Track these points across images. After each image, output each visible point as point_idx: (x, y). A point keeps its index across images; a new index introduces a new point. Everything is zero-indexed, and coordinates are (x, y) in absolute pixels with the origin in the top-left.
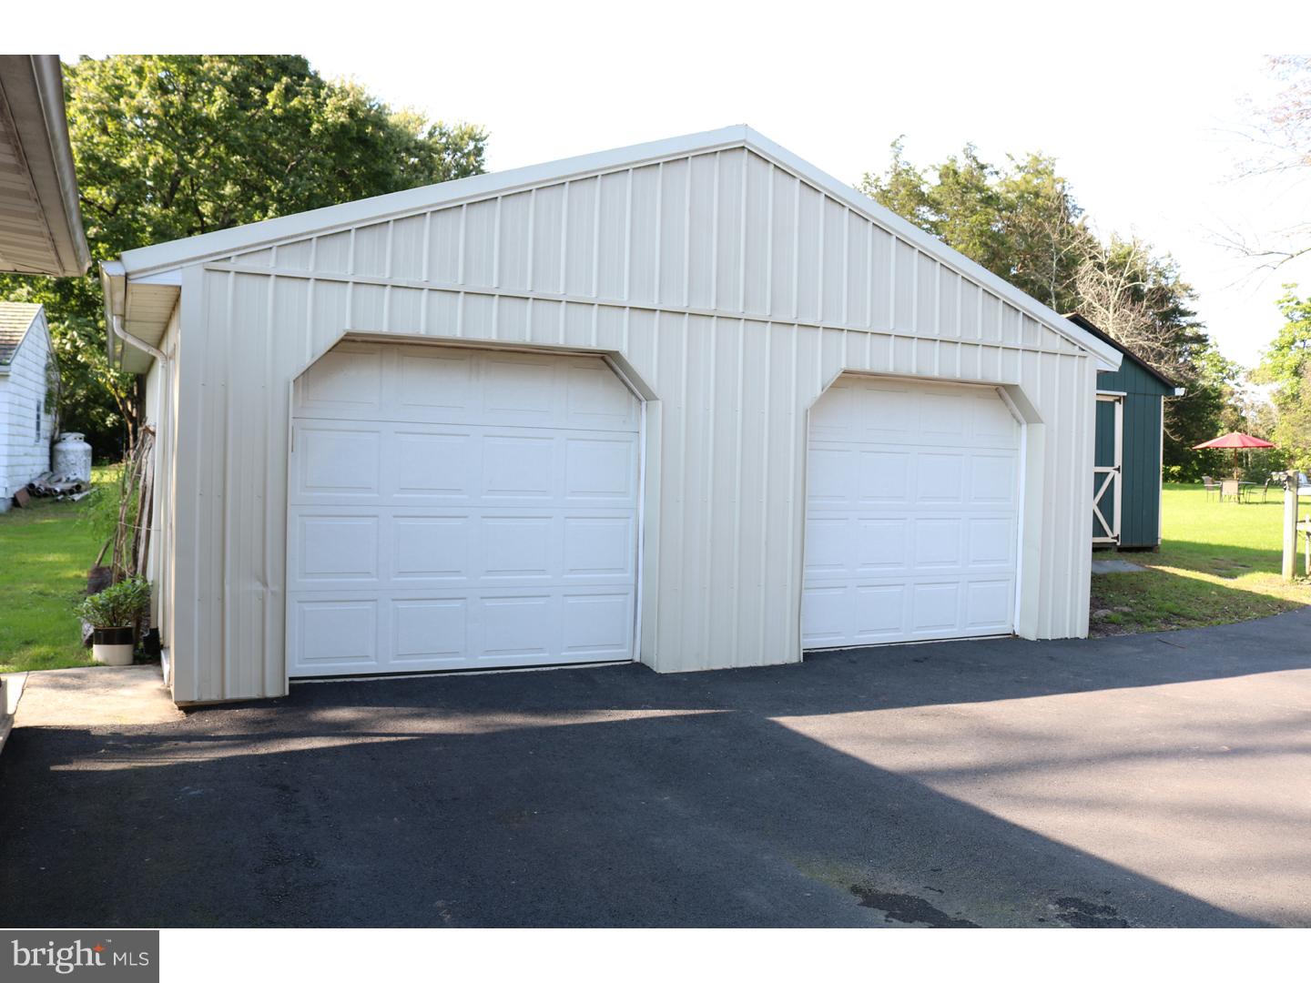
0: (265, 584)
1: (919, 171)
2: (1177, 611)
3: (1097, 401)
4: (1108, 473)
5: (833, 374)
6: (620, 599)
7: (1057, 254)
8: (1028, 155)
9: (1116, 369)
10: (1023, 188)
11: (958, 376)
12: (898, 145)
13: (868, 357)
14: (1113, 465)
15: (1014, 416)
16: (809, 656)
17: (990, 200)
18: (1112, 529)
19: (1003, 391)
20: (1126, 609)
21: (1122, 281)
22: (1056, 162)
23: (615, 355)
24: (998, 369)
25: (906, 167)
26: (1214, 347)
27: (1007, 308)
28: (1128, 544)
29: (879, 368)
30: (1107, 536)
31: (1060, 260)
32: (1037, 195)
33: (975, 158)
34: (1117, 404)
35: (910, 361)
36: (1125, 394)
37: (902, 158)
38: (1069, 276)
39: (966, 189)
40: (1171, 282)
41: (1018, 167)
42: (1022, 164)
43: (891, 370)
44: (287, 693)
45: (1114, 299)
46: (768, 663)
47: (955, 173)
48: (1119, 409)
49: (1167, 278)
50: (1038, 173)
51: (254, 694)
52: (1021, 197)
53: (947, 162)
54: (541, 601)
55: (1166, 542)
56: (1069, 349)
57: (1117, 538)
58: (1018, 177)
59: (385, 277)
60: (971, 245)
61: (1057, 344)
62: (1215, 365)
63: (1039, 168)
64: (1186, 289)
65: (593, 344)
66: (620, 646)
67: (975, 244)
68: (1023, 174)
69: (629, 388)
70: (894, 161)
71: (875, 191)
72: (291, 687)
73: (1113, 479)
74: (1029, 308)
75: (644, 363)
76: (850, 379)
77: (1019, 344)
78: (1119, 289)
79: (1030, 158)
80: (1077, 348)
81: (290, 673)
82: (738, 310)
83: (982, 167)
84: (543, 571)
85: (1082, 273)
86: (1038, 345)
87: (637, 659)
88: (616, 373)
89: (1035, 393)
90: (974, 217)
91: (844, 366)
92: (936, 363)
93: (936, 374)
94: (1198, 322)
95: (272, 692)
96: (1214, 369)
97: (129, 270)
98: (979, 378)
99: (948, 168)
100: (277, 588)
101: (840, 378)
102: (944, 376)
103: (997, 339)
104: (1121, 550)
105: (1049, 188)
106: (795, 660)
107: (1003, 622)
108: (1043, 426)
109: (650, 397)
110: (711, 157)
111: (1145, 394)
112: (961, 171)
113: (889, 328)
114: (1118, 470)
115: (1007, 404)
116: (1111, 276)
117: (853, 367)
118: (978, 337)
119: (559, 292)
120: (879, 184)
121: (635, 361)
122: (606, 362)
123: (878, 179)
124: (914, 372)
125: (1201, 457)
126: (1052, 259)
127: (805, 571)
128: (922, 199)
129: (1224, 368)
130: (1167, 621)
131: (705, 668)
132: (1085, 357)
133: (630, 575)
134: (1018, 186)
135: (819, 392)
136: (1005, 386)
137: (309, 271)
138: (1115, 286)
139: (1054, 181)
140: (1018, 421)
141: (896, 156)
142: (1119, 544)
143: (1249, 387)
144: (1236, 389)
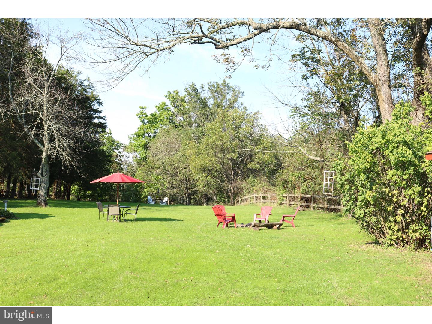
21: (53, 73)
64: (96, 99)
78: (52, 78)
129: (114, 144)
143: (125, 153)
144: (119, 154)
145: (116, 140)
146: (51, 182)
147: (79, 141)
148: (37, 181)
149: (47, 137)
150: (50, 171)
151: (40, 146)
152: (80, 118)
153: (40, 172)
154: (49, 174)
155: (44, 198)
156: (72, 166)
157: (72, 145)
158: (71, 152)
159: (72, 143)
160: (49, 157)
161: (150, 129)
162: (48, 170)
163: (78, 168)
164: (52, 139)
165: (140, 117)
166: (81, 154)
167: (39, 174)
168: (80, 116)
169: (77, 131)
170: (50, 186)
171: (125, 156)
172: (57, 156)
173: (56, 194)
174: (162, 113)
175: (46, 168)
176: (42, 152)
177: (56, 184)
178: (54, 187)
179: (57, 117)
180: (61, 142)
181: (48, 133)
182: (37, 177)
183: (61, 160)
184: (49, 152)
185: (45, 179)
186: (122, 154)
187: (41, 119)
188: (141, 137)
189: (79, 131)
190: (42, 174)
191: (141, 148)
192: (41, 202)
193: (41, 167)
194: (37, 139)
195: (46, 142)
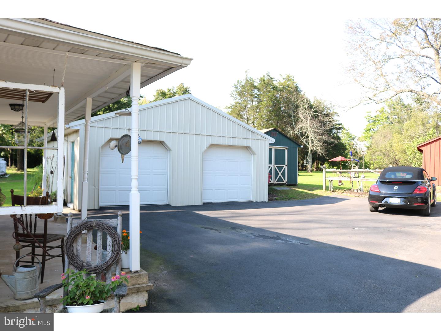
0: (95, 187)
1: (254, 79)
2: (293, 197)
3: (269, 148)
4: (283, 167)
5: (209, 145)
6: (164, 191)
7: (294, 104)
8: (286, 75)
9: (274, 143)
10: (284, 85)
11: (236, 145)
12: (247, 72)
13: (216, 141)
14: (285, 164)
15: (250, 153)
16: (204, 204)
17: (274, 88)
18: (285, 180)
19: (248, 148)
20: (281, 197)
21: (311, 113)
22: (294, 77)
23: (163, 142)
24: (245, 143)
25: (250, 78)
26: (348, 130)
27: (248, 130)
28: (289, 184)
29: (219, 143)
30: (283, 181)
31: (295, 106)
32: (288, 87)
33: (270, 76)
34: (286, 149)
35: (225, 142)
36: (288, 147)
37: (248, 76)
38: (297, 111)
39: (267, 85)
40: (332, 111)
41: (283, 78)
42: (284, 77)
43: (221, 144)
44: (99, 208)
45: (309, 118)
46: (195, 205)
47: (264, 80)
48: (286, 151)
49: (331, 110)
50: (289, 80)
51: (93, 208)
52: (283, 87)
53: (262, 77)
54: (148, 191)
55: (299, 184)
56: (262, 138)
57: (286, 182)
58: (283, 81)
59: (118, 127)
60: (268, 102)
61: (259, 137)
62: (348, 136)
63: (289, 79)
64: (336, 113)
65: (159, 139)
66: (165, 201)
67: (269, 102)
68: (284, 80)
69: (166, 148)
70: (246, 77)
71: (240, 85)
72: (100, 207)
73: (285, 168)
74: (252, 130)
75: (169, 143)
76: (212, 146)
77: (250, 137)
78: (311, 115)
79: (287, 76)
80: (264, 138)
81: (100, 205)
82: (188, 132)
83: (272, 79)
84: (148, 185)
85: (300, 110)
86: (255, 138)
87: (168, 204)
88: (163, 145)
89: (254, 148)
90: (269, 94)
91: (211, 143)
92: (231, 142)
93: (231, 144)
94: (340, 123)
95: (96, 208)
96: (348, 137)
97: (70, 126)
98: (241, 145)
99: (262, 79)
100: (97, 187)
101: (210, 145)
102: (233, 145)
103: (245, 137)
104: (287, 185)
105: (292, 85)
106: (201, 204)
107: (249, 198)
108: (256, 155)
109: (170, 150)
110: (182, 101)
111: (293, 147)
112: (266, 79)
113: (221, 135)
114: (286, 165)
115: (249, 151)
116: (308, 111)
117: (213, 143)
118: (241, 136)
119: (152, 129)
120: (242, 83)
121: (167, 143)
122: (161, 143)
123: (241, 82)
124: (226, 144)
125: (343, 163)
126: (292, 106)
127: (203, 186)
128: (255, 87)
129: (351, 137)
130: (290, 199)
131: (182, 205)
132: (266, 140)
133: (166, 186)
134: (283, 84)
135: (205, 149)
136: (248, 147)
137: (103, 126)
138: (309, 114)
139: (293, 82)
140: (251, 154)
141: (247, 75)
142: (287, 184)
143: (358, 142)
144: (355, 143)
145: (352, 134)
146: (313, 162)
147: (325, 142)
148: (307, 161)
149: (310, 141)
150: (312, 156)
151: (308, 145)
152: (325, 131)
153: (308, 157)
154: (312, 158)
155: (310, 169)
156: (322, 154)
157: (321, 145)
158: (321, 147)
159: (321, 144)
160: (312, 151)
161: (374, 126)
162: (311, 156)
163: (325, 155)
164: (313, 142)
165: (367, 119)
166: (326, 148)
167: (308, 159)
168: (325, 130)
169: (324, 138)
170: (313, 164)
171: (358, 144)
172: (315, 150)
173: (316, 168)
174: (382, 114)
175: (311, 155)
176: (308, 148)
177: (316, 163)
178: (315, 165)
179: (315, 133)
180: (317, 144)
181: (311, 140)
182: (307, 159)
183: (317, 152)
184: (312, 148)
185: (310, 160)
186: (357, 143)
187: (307, 134)
188: (368, 131)
189: (325, 138)
190: (309, 158)
191: (368, 139)
192: (309, 171)
193: (308, 155)
194: (307, 143)
195: (310, 144)
